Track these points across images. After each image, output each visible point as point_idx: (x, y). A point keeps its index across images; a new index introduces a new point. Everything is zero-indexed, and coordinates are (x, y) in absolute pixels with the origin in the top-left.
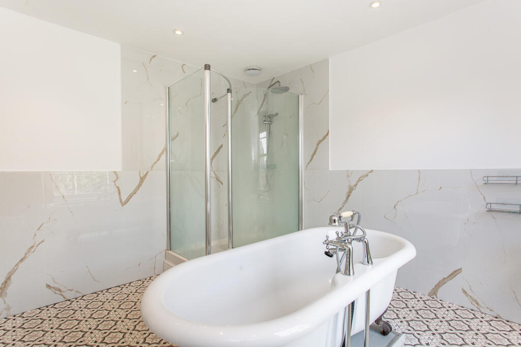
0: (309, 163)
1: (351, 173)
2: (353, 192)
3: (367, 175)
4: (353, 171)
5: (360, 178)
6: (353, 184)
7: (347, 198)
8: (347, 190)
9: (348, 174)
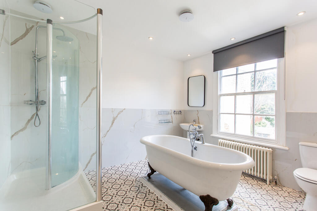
0: (84, 102)
1: (114, 110)
2: (115, 120)
3: (122, 111)
4: (115, 109)
5: (119, 113)
6: (115, 116)
7: (112, 124)
8: (112, 119)
9: (113, 110)
